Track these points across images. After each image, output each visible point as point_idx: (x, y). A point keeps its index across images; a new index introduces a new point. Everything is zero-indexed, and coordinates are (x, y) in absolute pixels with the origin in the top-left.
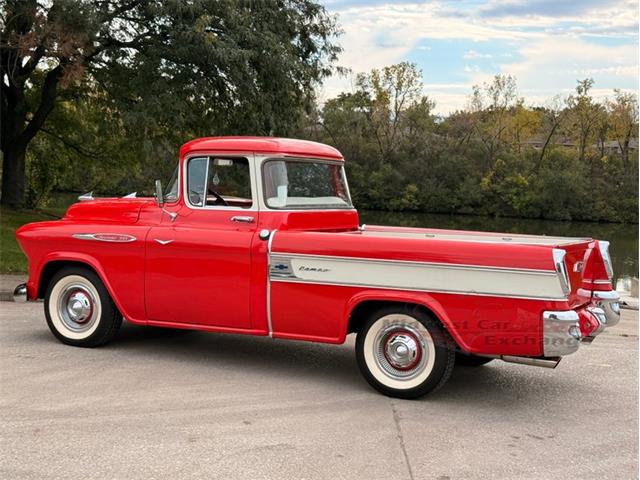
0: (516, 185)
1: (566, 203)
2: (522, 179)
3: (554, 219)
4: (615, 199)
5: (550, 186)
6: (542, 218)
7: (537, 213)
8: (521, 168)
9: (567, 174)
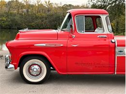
0: (3, 20)
1: (16, 25)
2: (4, 19)
3: (13, 29)
4: (27, 24)
5: (12, 20)
6: (10, 29)
7: (9, 27)
8: (3, 16)
9: (16, 18)
